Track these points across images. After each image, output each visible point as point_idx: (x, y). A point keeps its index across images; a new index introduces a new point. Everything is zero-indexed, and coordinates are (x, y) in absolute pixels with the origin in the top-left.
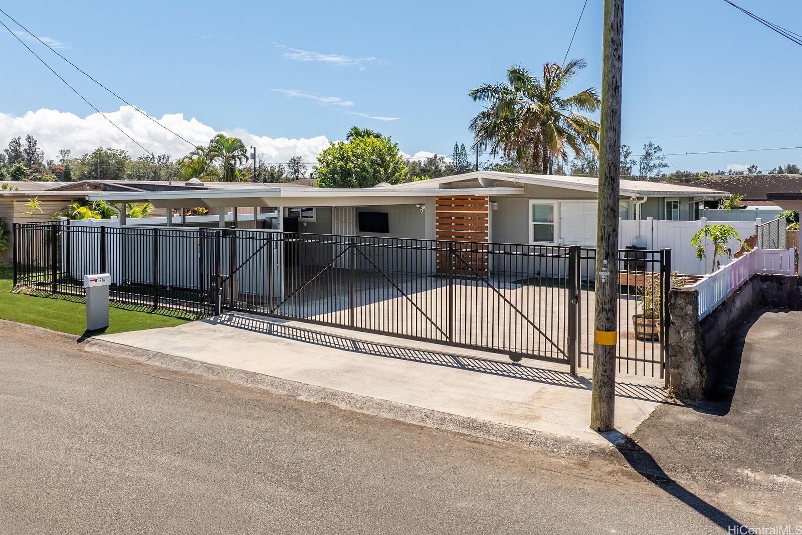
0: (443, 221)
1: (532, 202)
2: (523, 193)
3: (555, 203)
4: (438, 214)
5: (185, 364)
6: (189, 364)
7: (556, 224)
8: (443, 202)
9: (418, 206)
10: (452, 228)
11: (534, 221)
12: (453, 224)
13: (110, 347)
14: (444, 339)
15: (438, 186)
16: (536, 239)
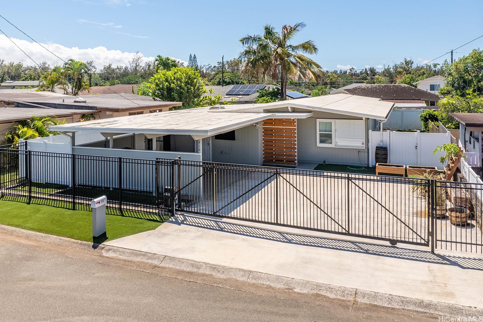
0: (266, 131)
1: (319, 121)
3: (333, 121)
4: (264, 128)
5: (193, 265)
6: (195, 264)
7: (333, 133)
8: (268, 121)
9: (255, 125)
10: (273, 136)
11: (320, 131)
13: (124, 252)
14: (344, 231)
16: (321, 142)
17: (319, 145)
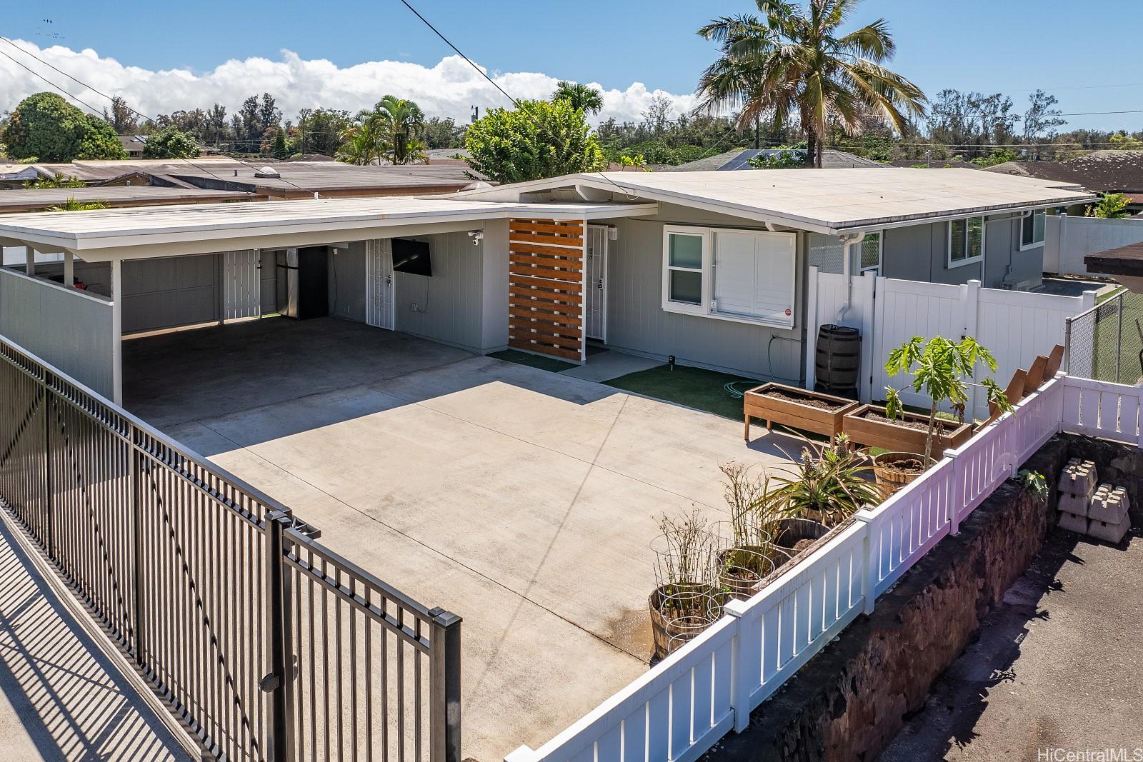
0: (520, 257)
1: (668, 230)
2: (656, 212)
3: (705, 233)
4: (512, 247)
7: (705, 271)
8: (520, 227)
9: (470, 234)
10: (531, 271)
11: (672, 264)
12: (533, 265)
15: (517, 197)
16: (674, 297)
17: (668, 306)
